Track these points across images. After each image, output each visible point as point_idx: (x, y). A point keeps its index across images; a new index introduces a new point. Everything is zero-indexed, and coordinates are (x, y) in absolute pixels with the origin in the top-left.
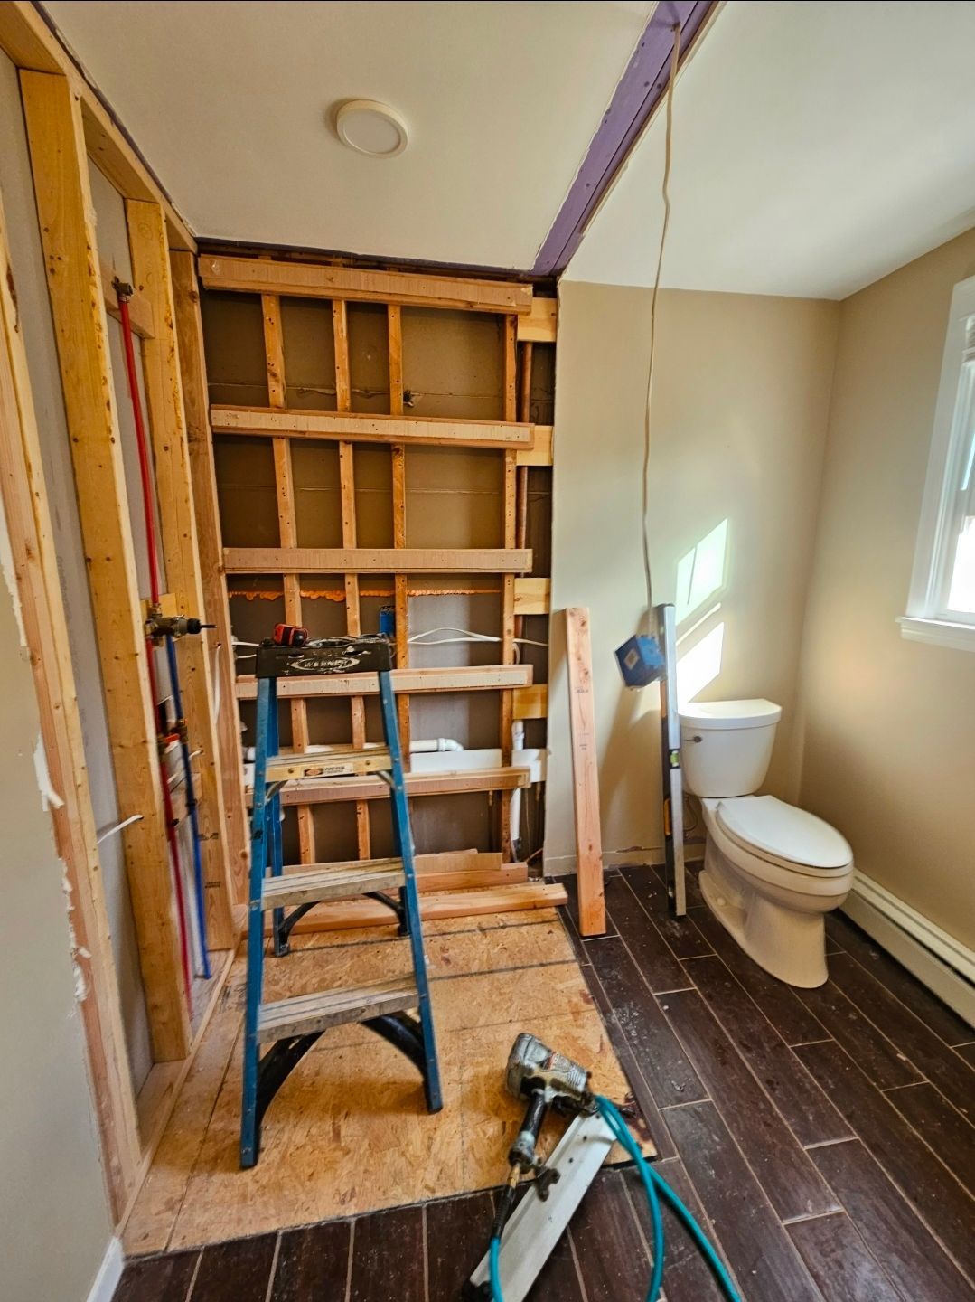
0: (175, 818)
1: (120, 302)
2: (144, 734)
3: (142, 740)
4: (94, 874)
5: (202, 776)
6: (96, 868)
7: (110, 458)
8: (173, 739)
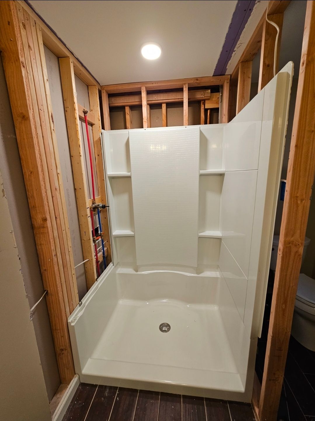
0: (99, 260)
1: (85, 116)
2: (89, 237)
3: (89, 239)
4: (73, 276)
5: (107, 248)
6: (74, 274)
7: (80, 161)
8: (100, 238)
